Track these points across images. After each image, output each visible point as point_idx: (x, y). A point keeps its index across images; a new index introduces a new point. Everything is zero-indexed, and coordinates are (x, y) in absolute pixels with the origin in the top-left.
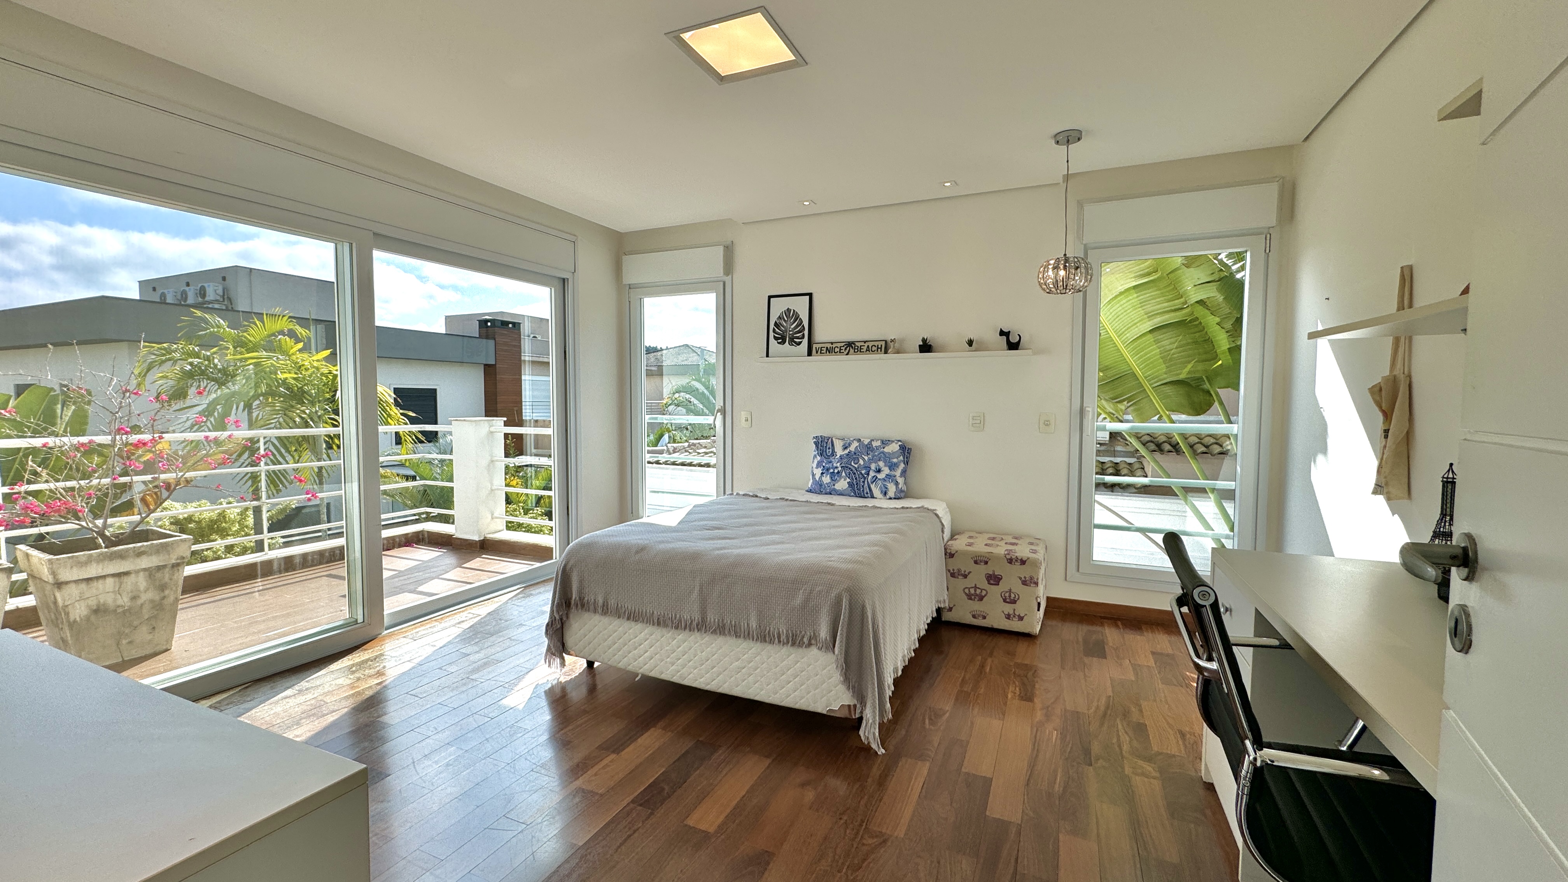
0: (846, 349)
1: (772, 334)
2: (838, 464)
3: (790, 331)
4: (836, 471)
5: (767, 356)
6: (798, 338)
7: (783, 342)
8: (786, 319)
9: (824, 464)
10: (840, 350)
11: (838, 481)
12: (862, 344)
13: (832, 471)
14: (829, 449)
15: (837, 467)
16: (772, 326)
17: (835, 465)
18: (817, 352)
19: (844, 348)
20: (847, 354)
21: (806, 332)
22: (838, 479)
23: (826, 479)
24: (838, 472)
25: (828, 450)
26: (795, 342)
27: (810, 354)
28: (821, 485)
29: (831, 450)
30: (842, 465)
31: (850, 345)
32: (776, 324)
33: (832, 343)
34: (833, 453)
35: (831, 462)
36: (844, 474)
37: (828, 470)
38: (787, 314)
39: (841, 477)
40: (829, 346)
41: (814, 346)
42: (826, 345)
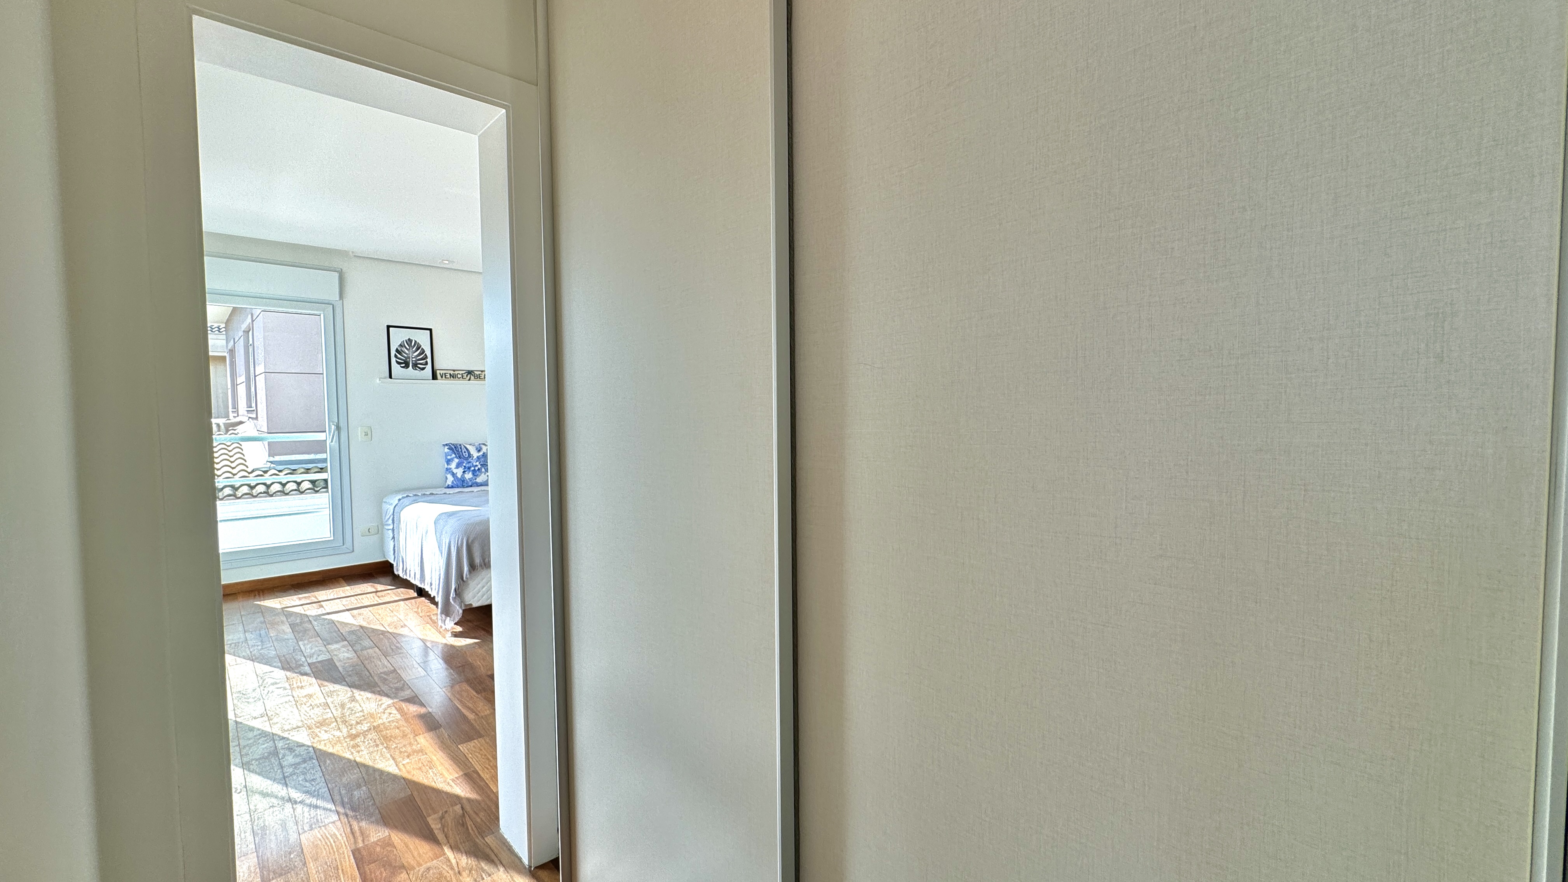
0: (467, 376)
1: (393, 360)
2: (478, 463)
3: (412, 358)
4: (476, 468)
5: (391, 377)
6: (421, 364)
7: (407, 366)
8: (408, 347)
9: (464, 464)
10: (462, 376)
11: (480, 476)
12: (480, 373)
13: (473, 468)
14: (465, 452)
15: (477, 466)
16: (393, 352)
17: (475, 464)
18: (442, 377)
19: (465, 375)
20: (469, 380)
21: (429, 360)
22: (479, 474)
23: (468, 476)
24: (479, 469)
25: (464, 454)
26: (419, 368)
27: (434, 377)
28: (463, 481)
29: (467, 453)
30: (482, 463)
31: (470, 373)
32: (397, 351)
33: (454, 371)
34: (470, 455)
35: (470, 462)
36: (483, 470)
37: (469, 468)
38: (409, 343)
39: (481, 472)
40: (452, 372)
41: (438, 372)
42: (449, 372)
